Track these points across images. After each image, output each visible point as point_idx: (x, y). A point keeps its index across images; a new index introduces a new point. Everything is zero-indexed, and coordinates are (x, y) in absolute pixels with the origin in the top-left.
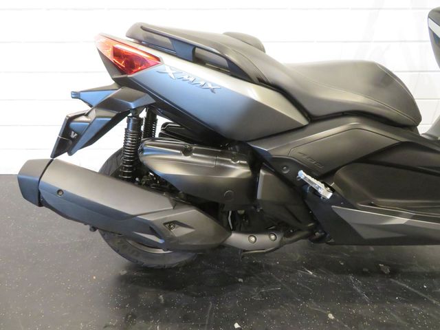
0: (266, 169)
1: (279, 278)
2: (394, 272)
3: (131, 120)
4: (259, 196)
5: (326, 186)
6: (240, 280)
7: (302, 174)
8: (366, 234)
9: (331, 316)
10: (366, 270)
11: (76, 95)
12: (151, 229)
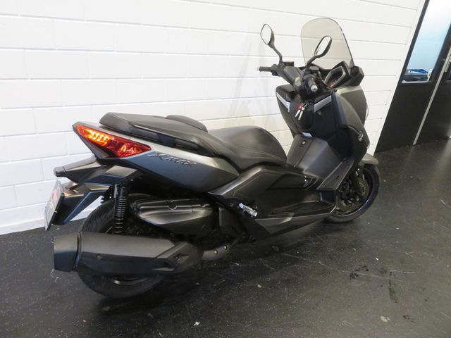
0: (221, 207)
1: (221, 274)
2: (281, 250)
3: (122, 190)
4: (220, 225)
5: (253, 209)
6: (197, 284)
7: (241, 205)
8: (272, 231)
9: (259, 286)
10: (266, 252)
11: (60, 174)
12: (165, 263)
